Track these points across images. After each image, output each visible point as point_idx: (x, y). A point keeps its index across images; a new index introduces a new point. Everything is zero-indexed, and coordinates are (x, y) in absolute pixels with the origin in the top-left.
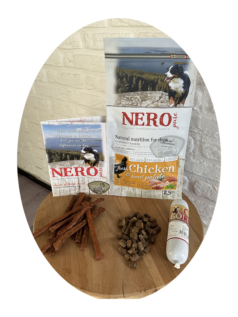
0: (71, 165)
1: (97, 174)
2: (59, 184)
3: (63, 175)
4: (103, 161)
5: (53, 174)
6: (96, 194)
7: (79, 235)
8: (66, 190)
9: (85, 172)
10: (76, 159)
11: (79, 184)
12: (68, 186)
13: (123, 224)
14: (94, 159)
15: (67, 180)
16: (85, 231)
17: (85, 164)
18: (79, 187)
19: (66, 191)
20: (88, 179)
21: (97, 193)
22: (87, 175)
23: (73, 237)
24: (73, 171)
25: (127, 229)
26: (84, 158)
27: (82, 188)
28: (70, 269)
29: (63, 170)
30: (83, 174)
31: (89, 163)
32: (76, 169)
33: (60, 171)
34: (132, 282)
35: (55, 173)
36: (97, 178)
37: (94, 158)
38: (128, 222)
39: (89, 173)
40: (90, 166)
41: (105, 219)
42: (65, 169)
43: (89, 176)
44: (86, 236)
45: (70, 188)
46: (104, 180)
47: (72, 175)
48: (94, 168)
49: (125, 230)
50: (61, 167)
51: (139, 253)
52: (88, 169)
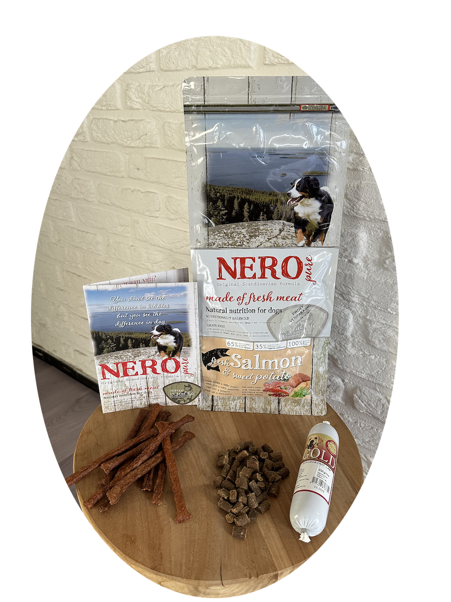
0: (135, 357)
1: (179, 370)
2: (114, 391)
3: (121, 374)
4: (189, 346)
5: (103, 374)
6: (177, 405)
7: (148, 479)
8: (126, 400)
9: (158, 368)
10: (143, 347)
11: (148, 388)
12: (130, 393)
13: (224, 463)
14: (175, 344)
15: (127, 383)
16: (160, 473)
17: (158, 353)
18: (148, 393)
19: (126, 403)
20: (164, 379)
21: (178, 402)
22: (162, 372)
23: (140, 482)
24: (138, 368)
25: (231, 471)
26: (157, 343)
27: (152, 395)
28: (133, 536)
29: (120, 366)
30: (154, 371)
31: (165, 351)
32: (143, 362)
33: (116, 367)
34: (237, 561)
35: (106, 372)
36: (180, 376)
37: (174, 342)
38: (234, 459)
39: (164, 369)
40: (166, 357)
41: (194, 452)
42: (124, 365)
43: (165, 374)
44: (161, 482)
45: (133, 396)
46: (190, 380)
47: (137, 374)
48: (173, 359)
49: (228, 472)
50: (117, 361)
51: (250, 513)
52: (164, 362)
